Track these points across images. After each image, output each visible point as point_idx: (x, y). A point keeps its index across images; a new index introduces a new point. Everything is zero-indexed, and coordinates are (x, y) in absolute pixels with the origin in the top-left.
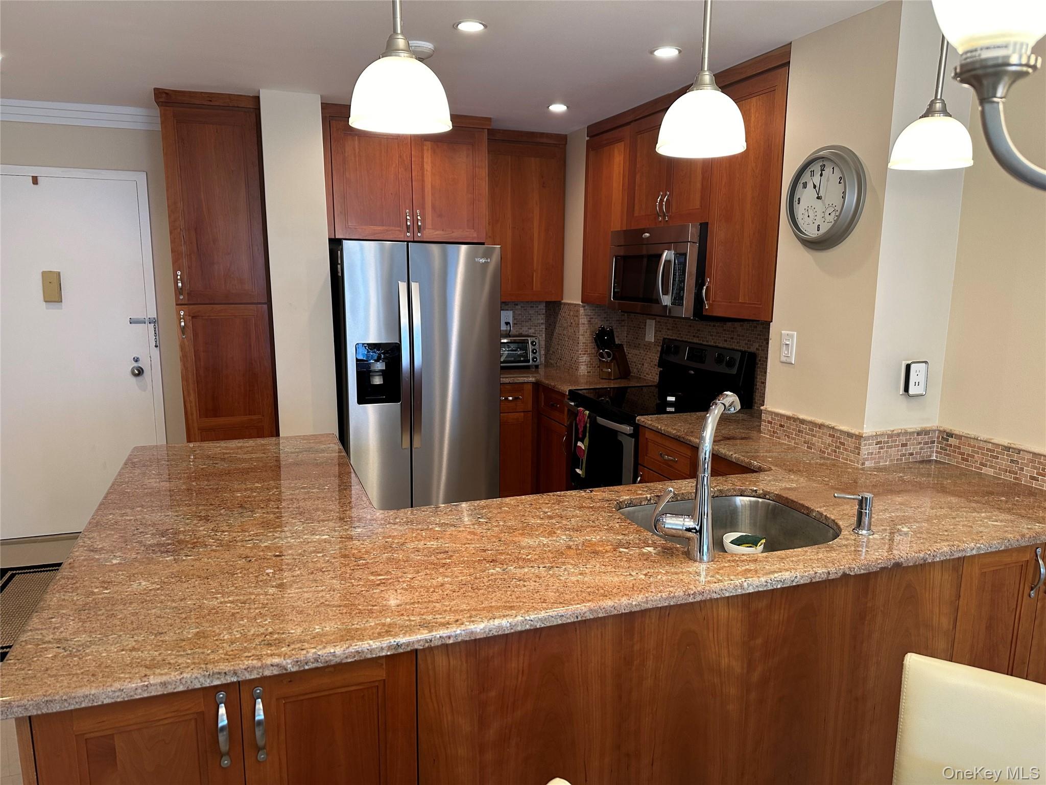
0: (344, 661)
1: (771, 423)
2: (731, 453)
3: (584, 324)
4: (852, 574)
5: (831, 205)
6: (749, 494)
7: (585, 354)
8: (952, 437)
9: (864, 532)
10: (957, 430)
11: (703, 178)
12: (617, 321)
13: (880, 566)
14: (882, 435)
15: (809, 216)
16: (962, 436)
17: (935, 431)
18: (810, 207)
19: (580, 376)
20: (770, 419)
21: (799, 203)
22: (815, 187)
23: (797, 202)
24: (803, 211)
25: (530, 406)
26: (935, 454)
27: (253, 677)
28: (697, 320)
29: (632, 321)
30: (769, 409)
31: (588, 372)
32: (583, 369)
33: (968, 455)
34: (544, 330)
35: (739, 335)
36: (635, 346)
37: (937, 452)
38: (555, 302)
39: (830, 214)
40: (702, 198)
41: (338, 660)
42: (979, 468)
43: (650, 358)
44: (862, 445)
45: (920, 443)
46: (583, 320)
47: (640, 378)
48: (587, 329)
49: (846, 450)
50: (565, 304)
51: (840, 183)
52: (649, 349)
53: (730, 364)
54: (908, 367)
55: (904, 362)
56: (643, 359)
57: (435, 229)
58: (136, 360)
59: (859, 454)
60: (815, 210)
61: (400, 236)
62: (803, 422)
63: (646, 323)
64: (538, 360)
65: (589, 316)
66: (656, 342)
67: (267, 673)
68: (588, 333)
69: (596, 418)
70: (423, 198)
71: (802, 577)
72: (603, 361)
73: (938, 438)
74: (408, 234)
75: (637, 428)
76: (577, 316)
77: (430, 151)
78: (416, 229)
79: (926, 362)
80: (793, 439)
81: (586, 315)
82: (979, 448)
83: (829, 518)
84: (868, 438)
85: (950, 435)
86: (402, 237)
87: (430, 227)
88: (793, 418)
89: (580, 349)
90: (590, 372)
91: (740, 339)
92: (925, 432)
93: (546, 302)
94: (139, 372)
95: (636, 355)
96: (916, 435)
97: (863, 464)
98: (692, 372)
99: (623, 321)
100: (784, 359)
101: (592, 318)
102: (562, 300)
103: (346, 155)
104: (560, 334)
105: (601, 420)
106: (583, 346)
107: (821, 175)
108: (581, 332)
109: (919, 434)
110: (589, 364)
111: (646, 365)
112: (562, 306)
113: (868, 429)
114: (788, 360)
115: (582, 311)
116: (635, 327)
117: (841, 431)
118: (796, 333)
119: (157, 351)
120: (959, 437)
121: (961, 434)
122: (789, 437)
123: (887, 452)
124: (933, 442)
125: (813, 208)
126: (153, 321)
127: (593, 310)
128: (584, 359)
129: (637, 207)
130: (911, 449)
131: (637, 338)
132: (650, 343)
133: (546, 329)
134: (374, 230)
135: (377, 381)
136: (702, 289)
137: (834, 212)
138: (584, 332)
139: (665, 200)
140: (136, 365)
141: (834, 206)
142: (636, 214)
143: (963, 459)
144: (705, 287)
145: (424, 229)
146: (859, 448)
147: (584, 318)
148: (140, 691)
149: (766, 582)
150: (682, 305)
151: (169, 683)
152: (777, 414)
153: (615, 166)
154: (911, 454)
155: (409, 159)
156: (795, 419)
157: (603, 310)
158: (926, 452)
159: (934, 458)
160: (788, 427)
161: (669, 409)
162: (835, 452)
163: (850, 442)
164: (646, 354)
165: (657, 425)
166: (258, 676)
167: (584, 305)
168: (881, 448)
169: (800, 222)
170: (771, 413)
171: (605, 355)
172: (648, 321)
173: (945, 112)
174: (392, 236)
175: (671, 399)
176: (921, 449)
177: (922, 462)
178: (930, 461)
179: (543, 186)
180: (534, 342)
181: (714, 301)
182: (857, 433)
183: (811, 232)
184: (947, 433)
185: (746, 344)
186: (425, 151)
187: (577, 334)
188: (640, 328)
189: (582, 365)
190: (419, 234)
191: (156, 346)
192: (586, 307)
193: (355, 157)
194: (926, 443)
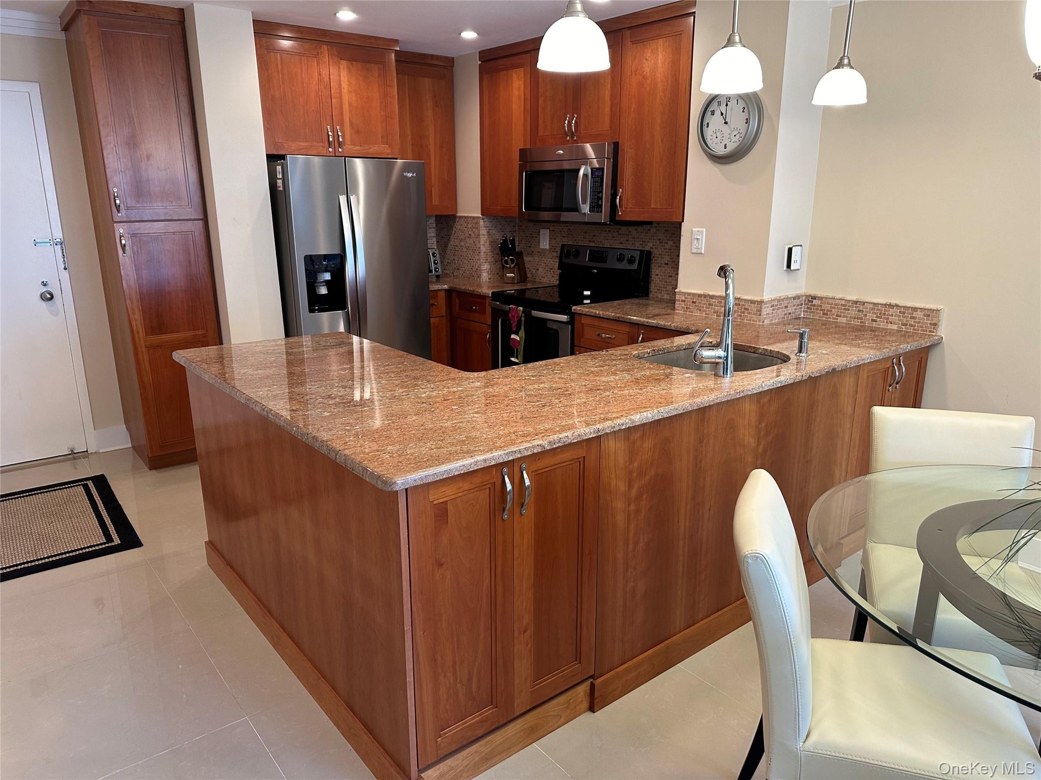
0: (572, 442)
1: (684, 301)
2: (669, 324)
3: (484, 235)
4: (813, 376)
5: (736, 128)
6: (706, 345)
7: (486, 262)
8: (816, 299)
9: (803, 355)
10: (819, 294)
11: (612, 105)
12: (510, 231)
13: (826, 371)
14: (774, 300)
15: (717, 137)
16: (823, 297)
17: (803, 296)
18: (717, 130)
19: (483, 282)
20: (683, 299)
21: (707, 127)
22: (722, 114)
23: (706, 126)
24: (712, 134)
25: (443, 312)
26: (802, 313)
27: (528, 454)
28: (612, 225)
29: (524, 231)
30: (683, 291)
31: (489, 279)
32: (485, 276)
33: (828, 310)
34: (435, 243)
35: (634, 238)
36: (528, 254)
37: (804, 311)
38: (448, 216)
39: (735, 136)
40: (612, 121)
41: (569, 441)
42: (835, 319)
43: (545, 263)
44: (763, 308)
45: (795, 305)
46: (483, 231)
47: (535, 282)
48: (486, 240)
49: (750, 313)
50: (461, 217)
51: (743, 112)
52: (544, 256)
53: (631, 261)
54: (790, 250)
55: (786, 246)
56: (537, 265)
57: (353, 144)
58: (44, 283)
59: (760, 315)
60: (722, 133)
61: (323, 152)
62: (712, 297)
63: (539, 232)
64: (440, 271)
65: (488, 227)
66: (551, 249)
67: (535, 451)
68: (488, 243)
69: (531, 312)
70: (342, 114)
71: (790, 379)
72: (506, 267)
73: (805, 301)
74: (330, 150)
75: (572, 315)
76: (477, 228)
77: (346, 69)
78: (337, 145)
79: (801, 246)
80: (704, 311)
81: (485, 227)
82: (836, 304)
83: (773, 351)
84: (766, 303)
85: (814, 298)
86: (324, 152)
87: (349, 143)
88: (704, 295)
89: (482, 258)
90: (491, 278)
91: (634, 241)
92: (798, 297)
93: (436, 216)
94: (49, 297)
95: (530, 261)
96: (793, 299)
97: (763, 322)
98: (596, 271)
99: (515, 231)
100: (694, 251)
101: (490, 230)
102: (457, 213)
103: (270, 72)
104: (456, 246)
105: (535, 313)
106: (484, 255)
107: (727, 105)
108: (482, 242)
109: (794, 298)
110: (490, 272)
111: (541, 270)
112: (457, 219)
113: (766, 297)
114: (699, 251)
115: (482, 222)
116: (527, 237)
117: (745, 300)
118: (705, 229)
119: (66, 273)
120: (821, 298)
121: (822, 296)
122: (700, 310)
123: (777, 312)
124: (802, 304)
125: (720, 131)
126: (60, 243)
127: (491, 222)
128: (486, 267)
129: (541, 127)
130: (790, 310)
131: (530, 247)
132: (544, 250)
133: (437, 242)
134: (300, 145)
135: (323, 291)
136: (616, 198)
137: (739, 134)
138: (484, 242)
139: (573, 122)
140: (45, 289)
141: (738, 129)
142: (541, 133)
143: (824, 314)
144: (618, 197)
145: (344, 145)
146: (760, 311)
147: (484, 230)
148: (473, 465)
149: (773, 383)
150: (601, 212)
151: (488, 460)
152: (689, 294)
153: (514, 90)
154: (790, 314)
155: (328, 76)
156: (705, 296)
157: (498, 222)
158: (798, 311)
159: (802, 316)
160: (700, 303)
161: (585, 301)
162: (741, 316)
163: (753, 308)
164: (540, 260)
165: (594, 311)
166: (531, 453)
167: (484, 217)
168: (774, 310)
169: (709, 142)
170: (685, 293)
171: (510, 262)
172: (541, 230)
173: (850, 65)
174: (315, 152)
175: (587, 293)
176: (795, 309)
177: (796, 318)
178: (800, 318)
179: (436, 106)
180: (435, 253)
181: (627, 208)
182: (759, 300)
183: (720, 150)
184: (812, 297)
185: (641, 244)
186: (342, 69)
187: (478, 244)
188: (533, 237)
189: (484, 272)
190: (340, 150)
191: (65, 269)
192: (485, 220)
193: (278, 74)
194: (798, 305)
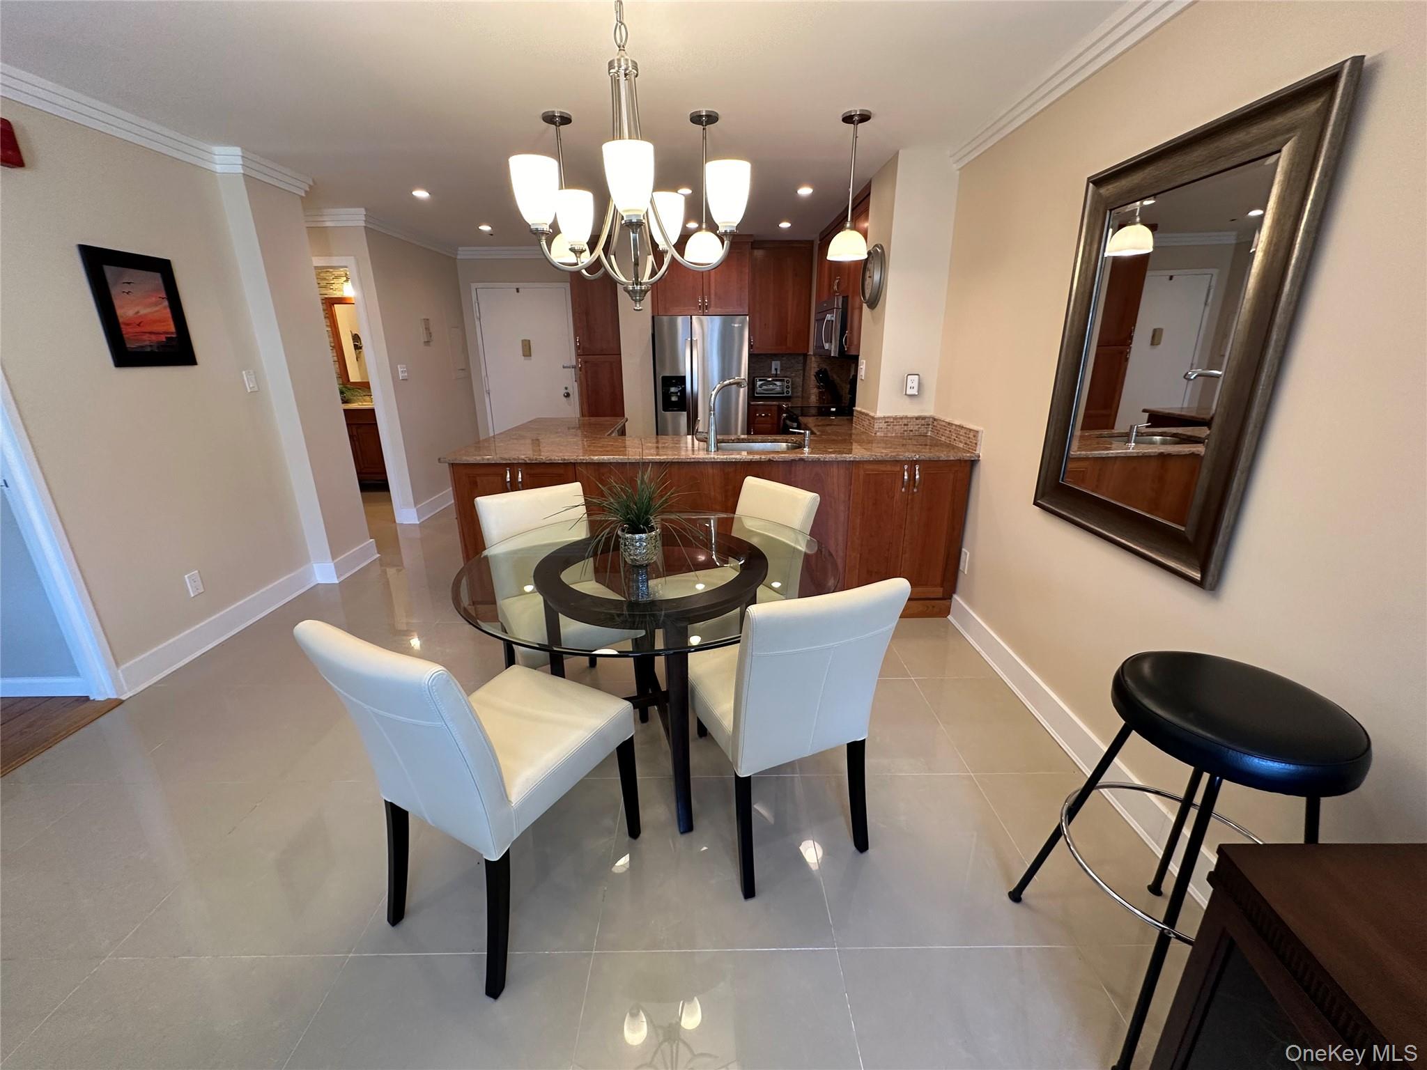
8: (935, 421)
14: (888, 417)
16: (937, 419)
17: (929, 418)
19: (811, 402)
21: (865, 281)
22: (869, 270)
24: (866, 286)
25: (775, 421)
26: (929, 432)
28: (841, 358)
32: (813, 398)
33: (939, 430)
37: (931, 431)
40: (847, 281)
42: (941, 438)
44: (875, 422)
45: (918, 425)
50: (809, 355)
54: (907, 378)
57: (716, 307)
58: (566, 388)
59: (872, 428)
60: (869, 285)
61: (695, 312)
62: (863, 414)
64: (789, 393)
65: (818, 362)
67: (520, 462)
72: (820, 391)
73: (931, 422)
74: (701, 311)
78: (705, 308)
79: (920, 376)
82: (942, 425)
84: (879, 418)
86: (697, 312)
87: (713, 306)
88: (861, 412)
89: (812, 384)
92: (924, 418)
94: (568, 395)
96: (916, 419)
97: (875, 434)
101: (819, 364)
102: (808, 352)
104: (806, 376)
107: (871, 262)
113: (879, 414)
114: (862, 378)
119: (574, 382)
123: (892, 428)
124: (928, 425)
126: (574, 367)
130: (911, 427)
135: (674, 399)
136: (843, 337)
140: (566, 391)
143: (937, 433)
144: (845, 336)
145: (710, 307)
146: (872, 424)
147: (815, 364)
152: (857, 411)
154: (912, 431)
158: (923, 430)
159: (929, 434)
160: (859, 418)
167: (814, 355)
168: (888, 425)
171: (821, 387)
176: (919, 428)
177: (920, 436)
178: (926, 436)
182: (872, 415)
187: (811, 374)
190: (707, 311)
191: (574, 380)
194: (922, 425)
